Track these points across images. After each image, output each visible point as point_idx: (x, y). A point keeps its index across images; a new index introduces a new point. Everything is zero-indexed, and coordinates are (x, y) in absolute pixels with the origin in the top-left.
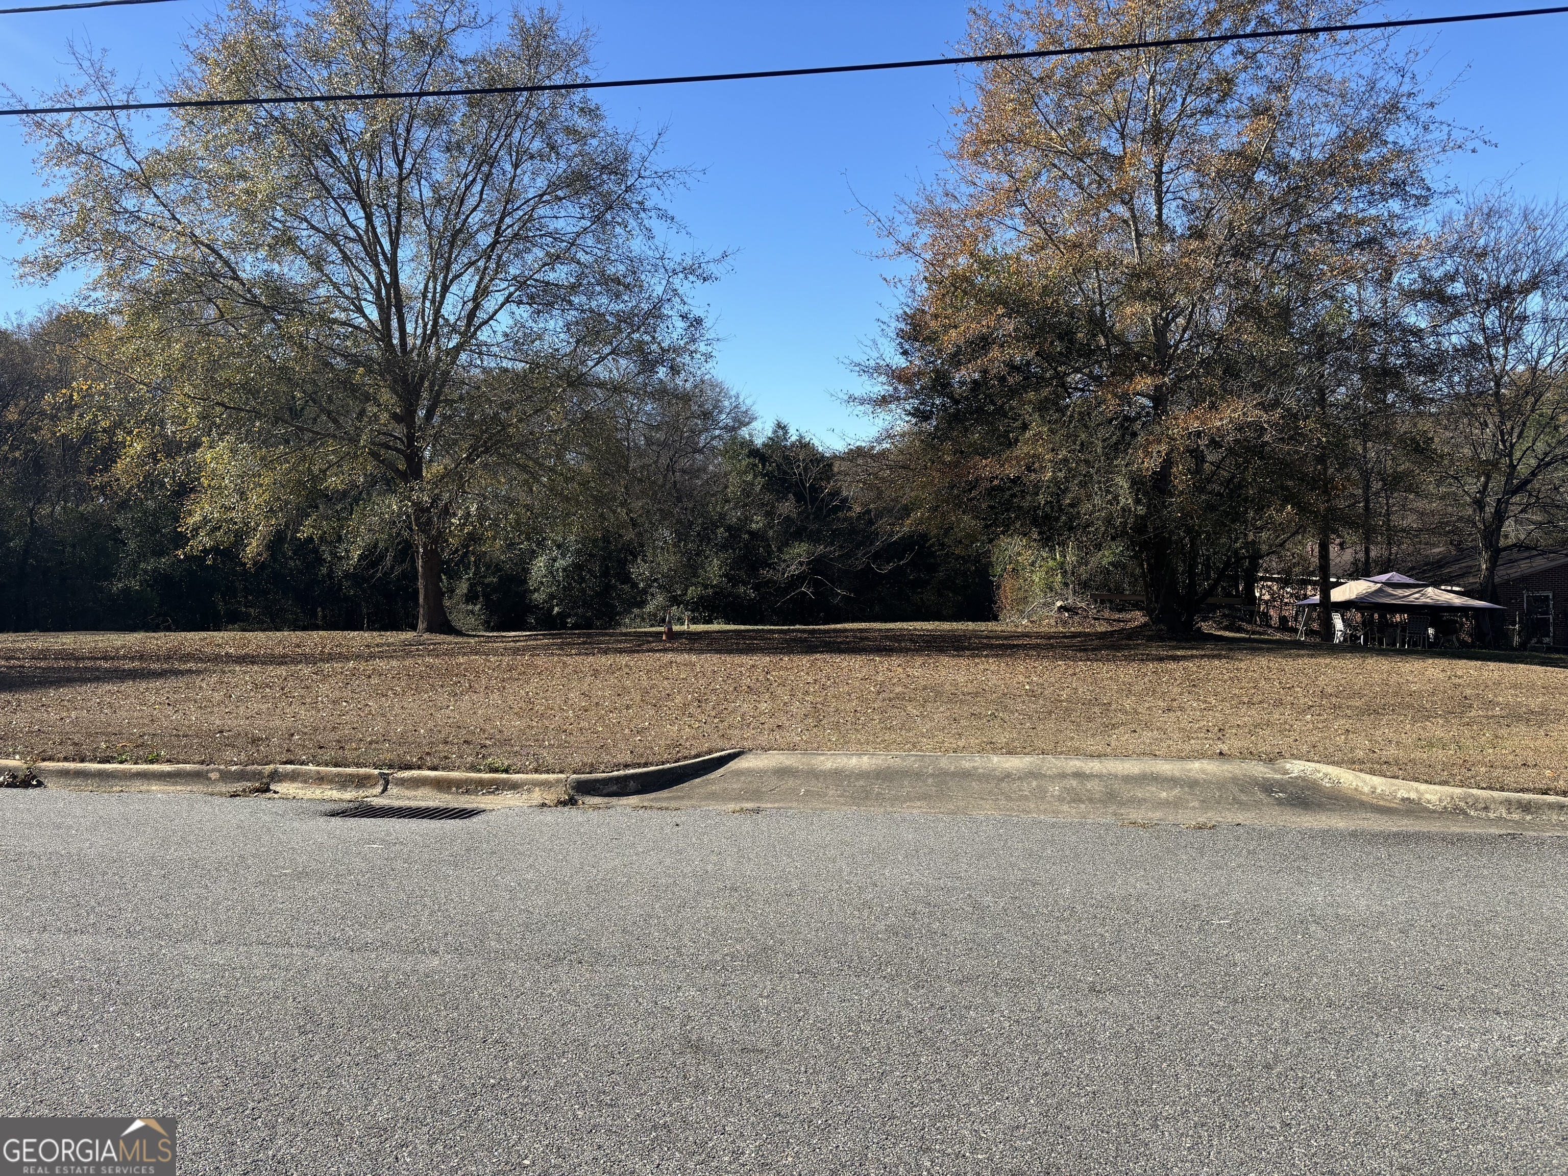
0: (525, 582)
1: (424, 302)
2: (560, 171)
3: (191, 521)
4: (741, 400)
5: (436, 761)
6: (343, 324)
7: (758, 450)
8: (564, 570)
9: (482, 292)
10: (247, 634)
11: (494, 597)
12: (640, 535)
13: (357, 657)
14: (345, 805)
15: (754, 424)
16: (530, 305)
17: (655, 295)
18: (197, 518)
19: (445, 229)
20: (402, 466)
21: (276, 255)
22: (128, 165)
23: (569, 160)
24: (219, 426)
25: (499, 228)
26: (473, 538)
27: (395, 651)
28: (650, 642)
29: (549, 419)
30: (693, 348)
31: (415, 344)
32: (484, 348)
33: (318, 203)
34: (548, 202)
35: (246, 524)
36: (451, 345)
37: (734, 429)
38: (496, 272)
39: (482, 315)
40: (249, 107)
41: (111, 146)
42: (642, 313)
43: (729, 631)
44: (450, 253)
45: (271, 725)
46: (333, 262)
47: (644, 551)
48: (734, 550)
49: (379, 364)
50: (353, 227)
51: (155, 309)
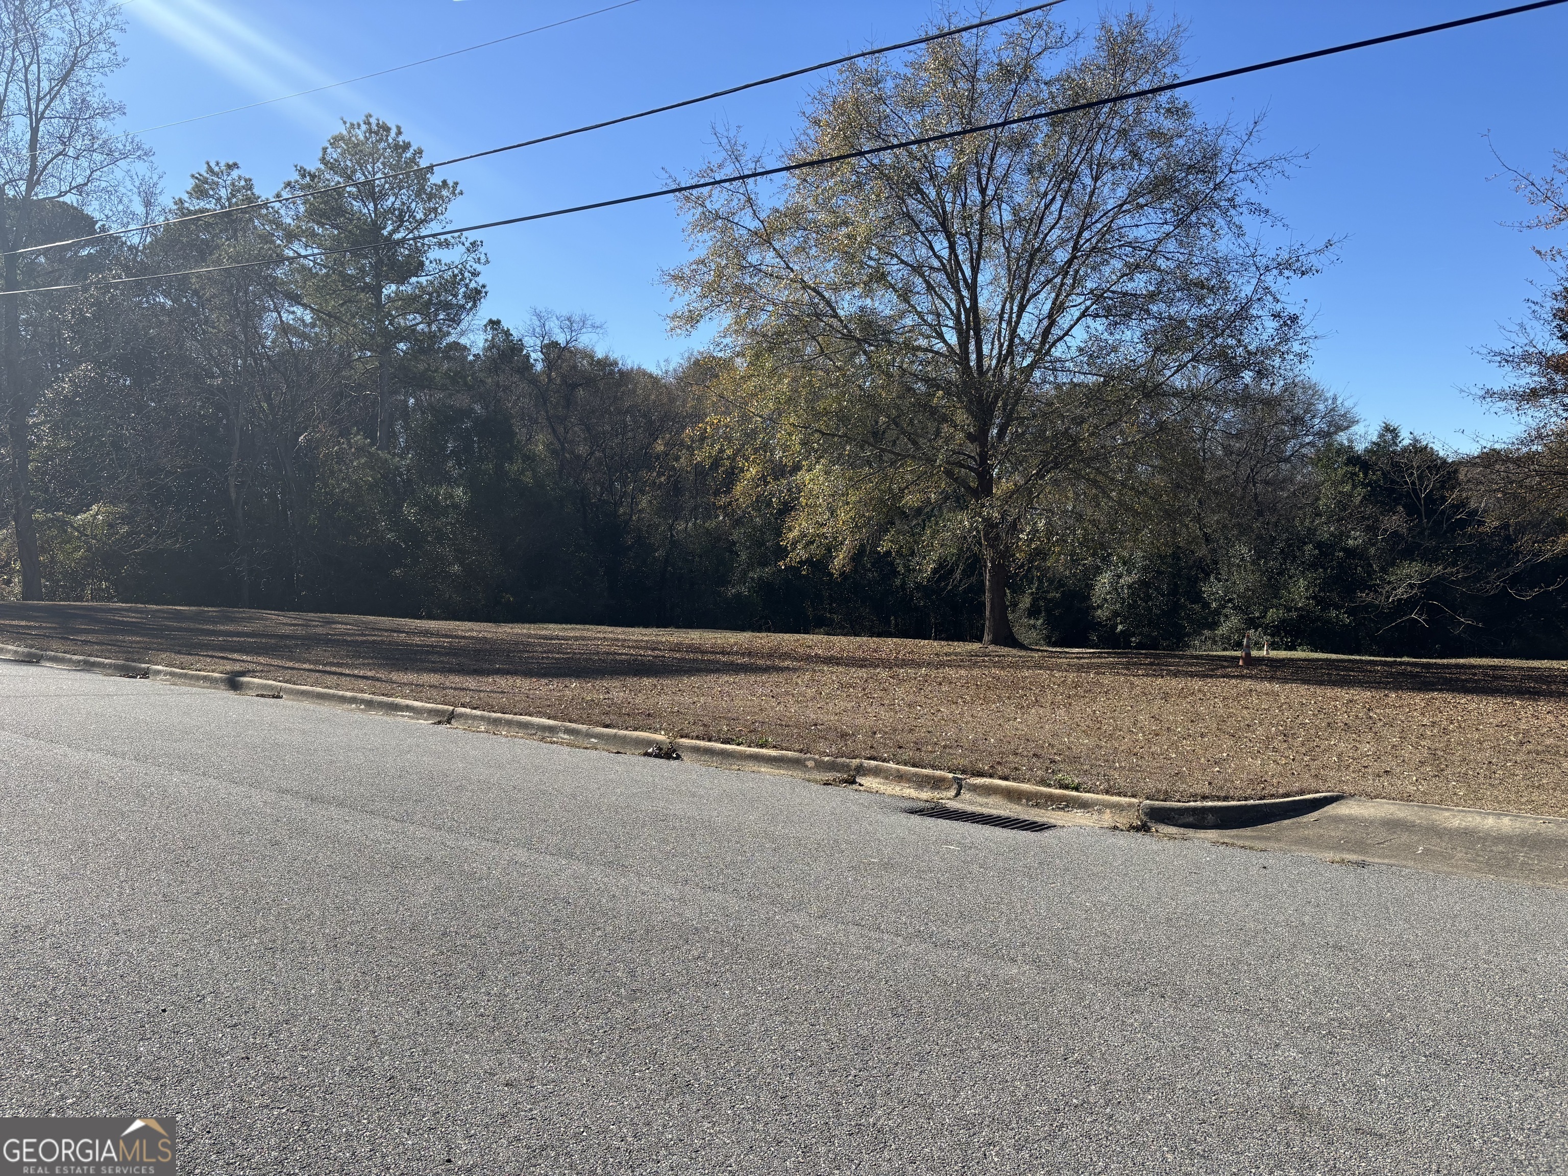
0: (1088, 598)
1: (1000, 323)
2: (1142, 178)
3: (791, 536)
4: (1339, 402)
5: (1007, 771)
6: (926, 350)
7: (1359, 457)
8: (1129, 587)
9: (1058, 308)
10: (832, 638)
11: (1057, 612)
12: (1214, 551)
13: (929, 664)
14: (922, 805)
15: (1355, 428)
16: (1107, 317)
17: (1243, 295)
18: (796, 533)
19: (1024, 250)
20: (974, 484)
21: (870, 291)
22: (754, 225)
23: (1152, 164)
24: (817, 451)
25: (1076, 243)
26: (1040, 554)
27: (962, 661)
28: (1225, 667)
29: (1122, 432)
30: (1284, 348)
31: (990, 365)
32: (1058, 365)
33: (907, 238)
34: (1129, 211)
35: (835, 539)
36: (1025, 364)
37: (1329, 434)
38: (1073, 287)
39: (1056, 332)
40: (853, 160)
41: (741, 210)
42: (1226, 316)
43: (1318, 660)
44: (1028, 274)
45: (857, 722)
46: (918, 293)
47: (1217, 569)
48: (1325, 569)
49: (957, 386)
50: (938, 257)
51: (770, 350)
